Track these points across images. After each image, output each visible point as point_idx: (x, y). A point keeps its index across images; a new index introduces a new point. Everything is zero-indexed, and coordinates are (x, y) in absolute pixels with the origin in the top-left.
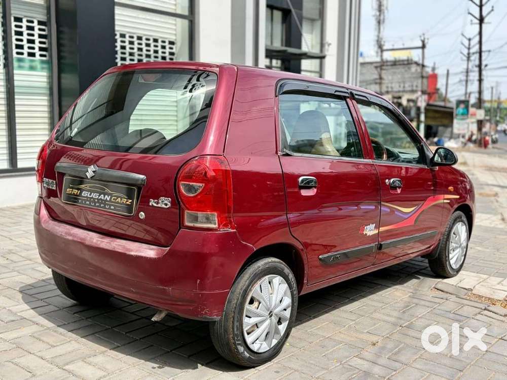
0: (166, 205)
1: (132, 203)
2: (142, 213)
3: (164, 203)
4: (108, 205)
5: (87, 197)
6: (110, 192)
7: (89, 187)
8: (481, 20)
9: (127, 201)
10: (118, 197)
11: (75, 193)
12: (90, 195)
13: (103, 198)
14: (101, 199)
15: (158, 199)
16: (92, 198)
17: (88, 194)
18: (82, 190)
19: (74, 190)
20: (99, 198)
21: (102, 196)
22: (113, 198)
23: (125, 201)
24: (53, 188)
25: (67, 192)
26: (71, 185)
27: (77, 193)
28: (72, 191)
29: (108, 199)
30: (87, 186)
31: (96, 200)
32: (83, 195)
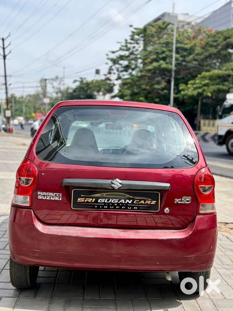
0: (188, 201)
1: (157, 203)
2: (167, 209)
3: (186, 200)
4: (130, 206)
5: (104, 203)
6: (132, 197)
7: (106, 195)
8: (5, 57)
9: (151, 202)
10: (140, 200)
11: (89, 201)
12: (108, 201)
13: (123, 202)
14: (121, 203)
15: (181, 198)
16: (111, 203)
17: (105, 200)
18: (97, 198)
19: (86, 199)
20: (119, 202)
21: (123, 201)
22: (135, 201)
23: (149, 202)
24: (58, 199)
25: (78, 201)
26: (82, 196)
27: (91, 201)
28: (85, 200)
29: (130, 202)
30: (103, 195)
31: (116, 204)
32: (99, 201)
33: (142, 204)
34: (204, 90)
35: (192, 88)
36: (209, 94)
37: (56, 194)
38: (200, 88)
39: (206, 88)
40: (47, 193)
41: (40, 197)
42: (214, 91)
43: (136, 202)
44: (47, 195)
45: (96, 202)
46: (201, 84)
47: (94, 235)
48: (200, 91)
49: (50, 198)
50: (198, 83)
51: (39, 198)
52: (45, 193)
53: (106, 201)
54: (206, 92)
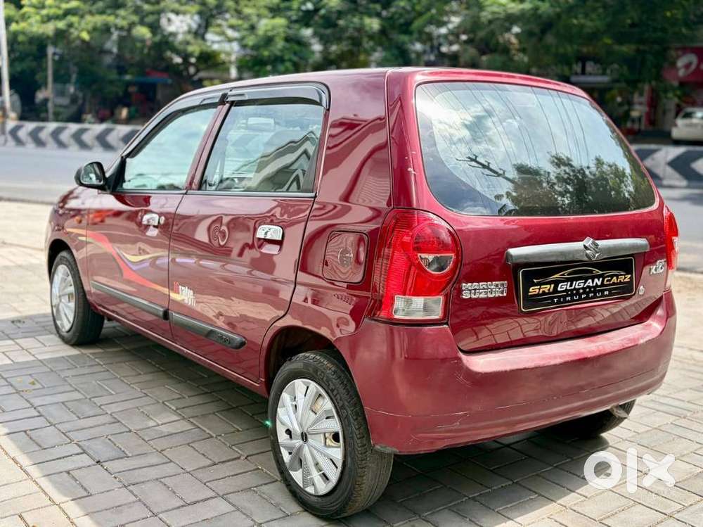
0: (662, 268)
1: (631, 278)
2: (641, 287)
4: (599, 291)
5: (566, 290)
6: (601, 272)
7: (568, 275)
9: (625, 278)
10: (612, 277)
11: (546, 290)
12: (571, 286)
13: (591, 285)
14: (588, 287)
16: (575, 289)
17: (567, 285)
18: (556, 283)
19: (542, 287)
20: (585, 286)
21: (590, 282)
22: (606, 279)
23: (621, 278)
24: (501, 295)
25: (529, 294)
26: (535, 281)
27: (549, 290)
28: (539, 289)
29: (599, 283)
30: (563, 275)
31: (581, 291)
32: (559, 289)
33: (614, 284)
34: (70, 25)
35: (38, 18)
36: (85, 36)
37: (497, 283)
38: (57, 18)
39: (74, 19)
40: (481, 284)
41: (466, 295)
42: (95, 29)
43: (608, 281)
44: (481, 287)
45: (555, 290)
46: (59, 8)
47: (560, 358)
48: (61, 25)
49: (487, 294)
50: (50, 7)
51: (464, 297)
52: (477, 284)
53: (568, 288)
54: (76, 29)
